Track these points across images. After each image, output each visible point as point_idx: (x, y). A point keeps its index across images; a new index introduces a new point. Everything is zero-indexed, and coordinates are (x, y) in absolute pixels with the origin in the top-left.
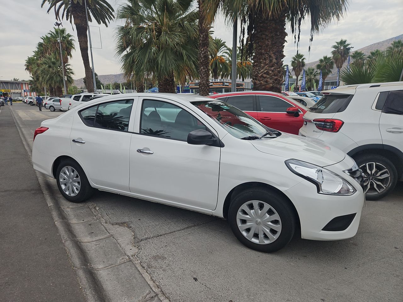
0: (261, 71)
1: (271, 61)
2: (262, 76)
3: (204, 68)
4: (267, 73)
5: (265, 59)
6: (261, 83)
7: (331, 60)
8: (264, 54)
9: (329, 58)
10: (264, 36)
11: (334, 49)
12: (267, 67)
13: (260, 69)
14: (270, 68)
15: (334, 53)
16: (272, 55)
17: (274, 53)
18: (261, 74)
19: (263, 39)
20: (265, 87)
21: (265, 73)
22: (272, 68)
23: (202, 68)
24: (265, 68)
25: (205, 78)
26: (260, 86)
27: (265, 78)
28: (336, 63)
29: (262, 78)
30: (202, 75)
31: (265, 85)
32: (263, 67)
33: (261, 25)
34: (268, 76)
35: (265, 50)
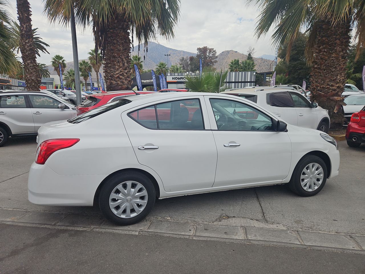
0: (117, 72)
1: (124, 64)
2: (118, 77)
3: (31, 62)
4: (122, 75)
5: (118, 62)
6: (118, 83)
7: (89, 64)
8: (117, 57)
9: (87, 63)
10: (115, 41)
11: (90, 56)
12: (122, 69)
13: (115, 71)
14: (124, 71)
15: (90, 59)
16: (124, 59)
17: (125, 58)
18: (117, 76)
19: (114, 44)
20: (122, 87)
21: (120, 75)
22: (126, 71)
23: (29, 62)
24: (119, 70)
25: (34, 73)
26: (117, 86)
27: (121, 79)
28: (94, 67)
29: (118, 79)
30: (30, 70)
31: (122, 85)
32: (118, 69)
33: (111, 30)
34: (123, 78)
35: (118, 54)
